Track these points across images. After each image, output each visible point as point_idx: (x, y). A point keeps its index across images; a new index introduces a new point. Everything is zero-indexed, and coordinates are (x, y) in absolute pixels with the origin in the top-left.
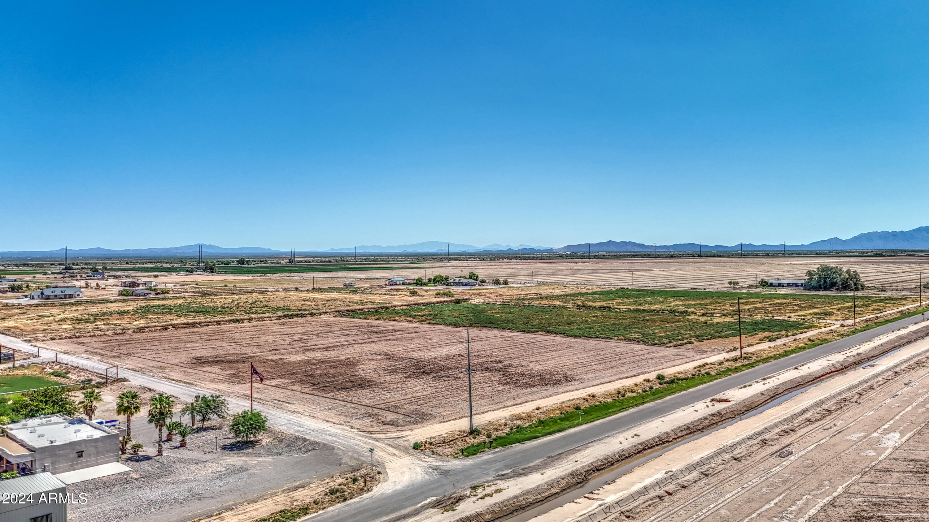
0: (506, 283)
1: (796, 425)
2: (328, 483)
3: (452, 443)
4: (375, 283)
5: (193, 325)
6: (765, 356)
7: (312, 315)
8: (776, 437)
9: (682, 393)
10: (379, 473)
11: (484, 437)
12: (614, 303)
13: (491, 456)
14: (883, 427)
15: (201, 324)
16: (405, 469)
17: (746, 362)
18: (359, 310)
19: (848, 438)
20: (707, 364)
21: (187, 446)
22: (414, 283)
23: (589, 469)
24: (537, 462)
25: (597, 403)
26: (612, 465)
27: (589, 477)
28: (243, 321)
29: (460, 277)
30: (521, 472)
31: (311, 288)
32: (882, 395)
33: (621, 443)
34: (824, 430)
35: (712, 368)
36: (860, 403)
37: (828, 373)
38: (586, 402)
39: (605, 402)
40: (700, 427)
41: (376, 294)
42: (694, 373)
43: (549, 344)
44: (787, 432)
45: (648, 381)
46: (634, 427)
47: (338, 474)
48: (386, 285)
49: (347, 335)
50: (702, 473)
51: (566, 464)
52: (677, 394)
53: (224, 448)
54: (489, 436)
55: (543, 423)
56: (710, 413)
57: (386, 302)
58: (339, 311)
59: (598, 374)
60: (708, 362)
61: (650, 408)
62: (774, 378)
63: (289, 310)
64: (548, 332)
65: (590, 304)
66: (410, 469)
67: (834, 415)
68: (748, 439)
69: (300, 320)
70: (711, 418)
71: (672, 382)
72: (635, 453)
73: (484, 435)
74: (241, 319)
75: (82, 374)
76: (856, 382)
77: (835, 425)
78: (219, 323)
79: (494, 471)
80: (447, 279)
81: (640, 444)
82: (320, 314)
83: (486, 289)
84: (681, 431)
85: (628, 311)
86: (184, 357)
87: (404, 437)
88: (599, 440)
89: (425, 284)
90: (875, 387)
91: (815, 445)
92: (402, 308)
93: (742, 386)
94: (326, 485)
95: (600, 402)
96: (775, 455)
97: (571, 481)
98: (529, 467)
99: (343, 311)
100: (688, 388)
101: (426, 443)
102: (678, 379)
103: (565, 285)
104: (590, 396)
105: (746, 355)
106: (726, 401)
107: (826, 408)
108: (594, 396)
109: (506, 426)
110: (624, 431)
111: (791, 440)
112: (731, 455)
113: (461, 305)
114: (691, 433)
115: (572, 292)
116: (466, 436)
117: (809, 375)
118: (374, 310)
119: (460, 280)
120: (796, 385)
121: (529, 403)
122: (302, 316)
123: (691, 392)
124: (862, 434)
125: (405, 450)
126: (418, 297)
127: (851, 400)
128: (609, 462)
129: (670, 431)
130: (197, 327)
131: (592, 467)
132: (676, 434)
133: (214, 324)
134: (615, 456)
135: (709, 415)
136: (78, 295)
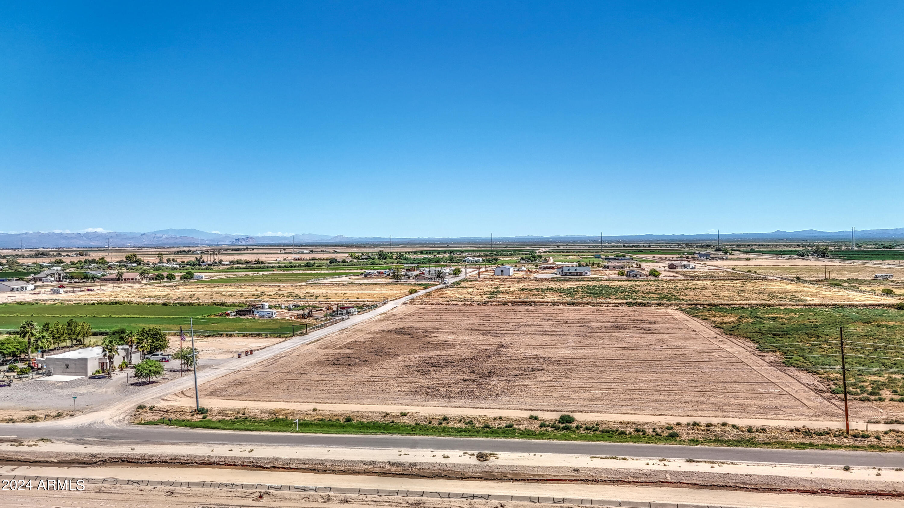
31: (824, 278)
54: (205, 417)
95: (394, 422)
101: (152, 407)
104: (402, 413)
116: (191, 412)
128: (149, 459)
129: (287, 459)
130: (531, 306)
131: (124, 456)
132: (288, 464)
133: (549, 304)
134: (167, 457)
135: (389, 462)
136: (586, 273)
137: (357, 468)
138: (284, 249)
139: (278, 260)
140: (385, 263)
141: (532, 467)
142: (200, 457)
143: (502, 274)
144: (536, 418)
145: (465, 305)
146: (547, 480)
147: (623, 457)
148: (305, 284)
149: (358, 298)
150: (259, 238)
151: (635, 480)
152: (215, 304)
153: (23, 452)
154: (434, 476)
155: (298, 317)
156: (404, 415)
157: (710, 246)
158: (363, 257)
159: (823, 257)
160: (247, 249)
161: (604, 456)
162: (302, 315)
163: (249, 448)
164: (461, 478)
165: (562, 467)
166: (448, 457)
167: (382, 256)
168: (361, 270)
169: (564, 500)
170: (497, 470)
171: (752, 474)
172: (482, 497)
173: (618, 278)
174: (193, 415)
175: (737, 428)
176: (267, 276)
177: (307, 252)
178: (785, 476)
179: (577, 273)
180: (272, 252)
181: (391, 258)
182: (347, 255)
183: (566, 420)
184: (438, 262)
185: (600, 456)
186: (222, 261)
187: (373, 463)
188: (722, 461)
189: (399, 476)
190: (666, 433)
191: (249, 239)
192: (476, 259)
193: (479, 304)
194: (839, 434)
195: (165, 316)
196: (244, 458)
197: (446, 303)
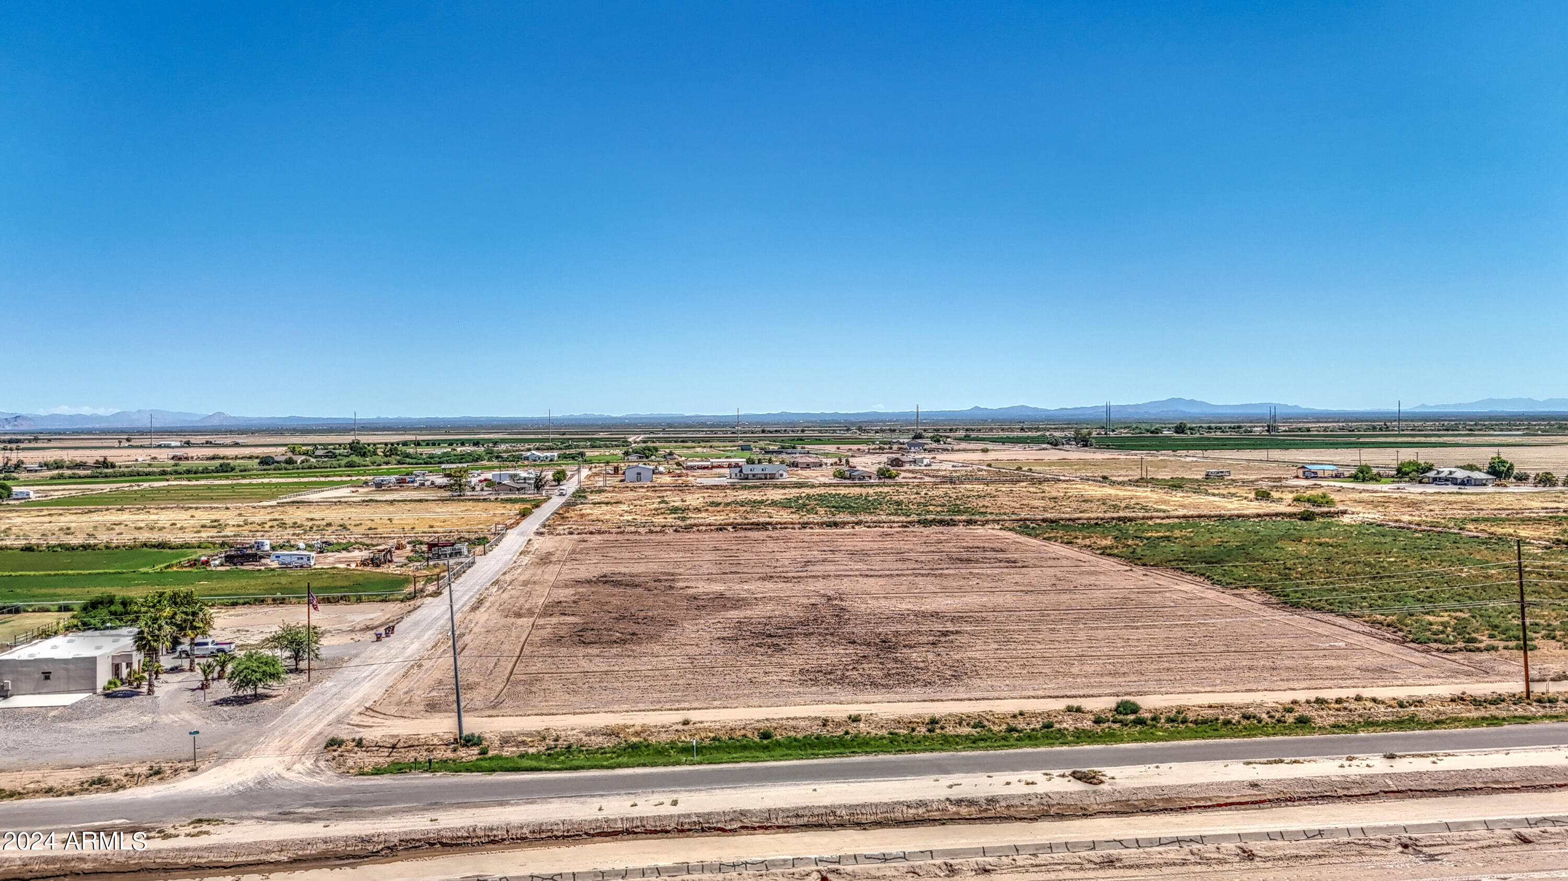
4: (1279, 473)
7: (970, 523)
10: (194, 770)
11: (476, 752)
20: (1357, 699)
22: (1352, 477)
25: (837, 734)
26: (493, 842)
28: (845, 524)
29: (1463, 467)
31: (1137, 477)
39: (856, 735)
45: (1075, 711)
48: (1297, 477)
51: (411, 820)
71: (1149, 721)
73: (478, 749)
78: (805, 525)
81: (626, 819)
88: (595, 796)
93: (1271, 760)
95: (848, 733)
101: (357, 741)
102: (1175, 720)
104: (850, 717)
116: (447, 744)
119: (1451, 473)
122: (948, 525)
128: (489, 836)
129: (761, 811)
130: (767, 529)
131: (432, 835)
132: (769, 819)
133: (797, 526)
134: (522, 828)
135: (948, 799)
136: (781, 475)
137: (898, 815)
138: (128, 440)
139: (140, 459)
140: (373, 463)
141: (1185, 786)
142: (590, 822)
143: (639, 480)
144: (1079, 710)
145: (651, 532)
146: (1219, 805)
147: (1293, 759)
148: (274, 503)
149: (432, 527)
150: (42, 418)
151: (1346, 792)
152: (145, 545)
153: (195, 850)
154: (1039, 817)
155: (364, 563)
156: (856, 719)
157: (894, 431)
158: (318, 453)
159: (1094, 446)
160: (36, 440)
161: (1265, 760)
162: (372, 560)
163: (667, 798)
164: (1084, 815)
165: (1232, 782)
166: (1033, 783)
167: (357, 449)
168: (349, 476)
169: (1320, 833)
170: (1134, 797)
171: (1499, 766)
172: (1191, 840)
173: (834, 481)
174: (455, 750)
175: (1383, 703)
176: (159, 490)
177: (178, 444)
178: (1544, 765)
179: (766, 474)
180: (105, 445)
181: (375, 453)
182: (285, 449)
183: (1126, 708)
184: (476, 460)
185: (1257, 760)
186: (23, 463)
187: (921, 804)
188: (1433, 752)
189: (977, 821)
190: (1290, 718)
191: (19, 421)
192: (548, 454)
193: (676, 531)
194: (1517, 700)
195: (70, 572)
196: (679, 816)
197: (615, 530)
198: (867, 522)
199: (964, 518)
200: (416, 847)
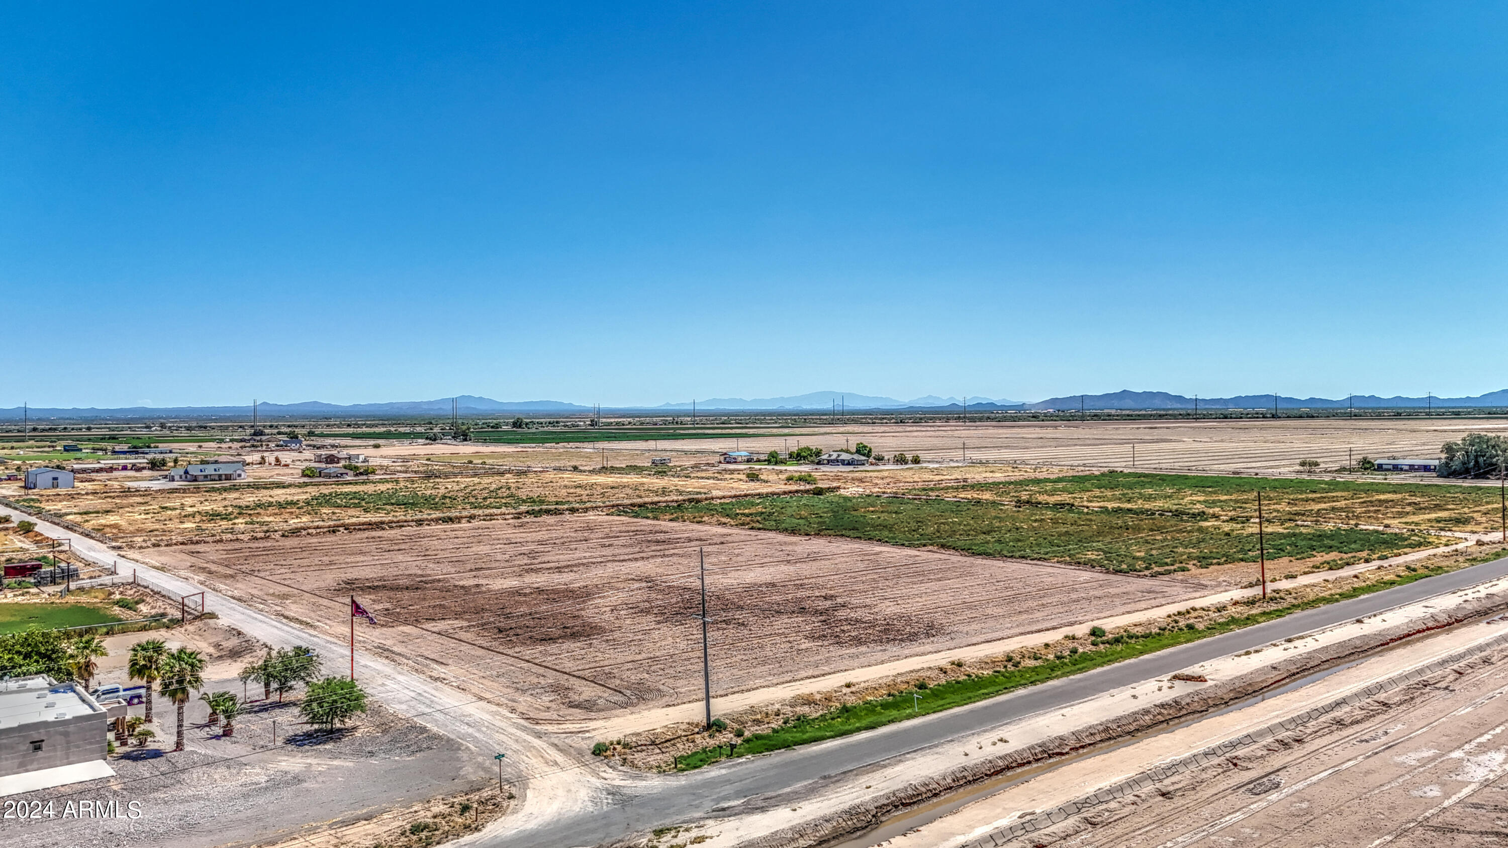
0: (916, 461)
1: (1308, 731)
2: (416, 812)
3: (668, 744)
4: (704, 460)
5: (379, 526)
6: (1311, 597)
7: (573, 511)
8: (1259, 754)
9: (1127, 661)
10: (511, 797)
11: (732, 735)
12: (1082, 499)
13: (724, 771)
14: (1479, 740)
15: (391, 525)
16: (561, 792)
17: (1273, 607)
18: (652, 503)
19: (1399, 759)
20: (1194, 609)
21: (234, 735)
22: (765, 461)
23: (886, 802)
24: (798, 786)
25: (963, 678)
26: (935, 795)
27: (883, 819)
28: (459, 519)
29: (842, 450)
30: (760, 804)
31: (599, 466)
32: (1502, 675)
33: (966, 755)
34: (1362, 741)
35: (1202, 617)
36: (1452, 691)
37: (1419, 632)
38: (942, 676)
39: (977, 676)
40: (1132, 728)
41: (694, 478)
42: (1163, 625)
43: (933, 567)
44: (1286, 744)
45: (1074, 638)
46: (1007, 724)
47: (440, 797)
48: (720, 462)
49: (609, 546)
50: (1086, 819)
51: (849, 791)
52: (1117, 664)
53: (292, 740)
54: (739, 734)
55: (847, 711)
56: (1158, 702)
57: (702, 490)
58: (618, 505)
59: (991, 623)
60: (1197, 606)
61: (1056, 688)
62: (1310, 639)
63: (542, 502)
64: (943, 546)
65: (1041, 498)
66: (569, 791)
67: (1392, 712)
68: (1206, 754)
69: (550, 519)
70: (1158, 710)
71: (1117, 641)
72: (986, 775)
73: (731, 732)
74: (457, 518)
75: (160, 603)
76: (1461, 649)
77: (1386, 733)
78: (420, 523)
79: (713, 800)
80: (818, 453)
81: (1000, 758)
82: (586, 510)
83: (878, 471)
84: (1092, 734)
85: (1101, 512)
86: (331, 578)
87: (588, 731)
88: (930, 748)
89: (783, 462)
90: (1493, 660)
91: (1330, 771)
92: (722, 501)
93: (1243, 652)
94: (410, 815)
95: (969, 676)
96: (1243, 789)
97: (844, 824)
98: (779, 795)
99: (624, 506)
100: (1142, 653)
101: (619, 743)
102: (1130, 637)
103: (1015, 465)
104: (953, 663)
105: (1275, 594)
106: (1200, 679)
107: (1382, 700)
108: (960, 665)
109: (778, 715)
110: (985, 731)
111: (1289, 759)
112: (1158, 785)
113: (821, 497)
114: (1110, 739)
115: (1021, 478)
116: (698, 733)
117: (1380, 634)
118: (675, 505)
119: (839, 456)
120: (1347, 652)
121: (839, 674)
122: (556, 514)
123: (1143, 660)
124: (1431, 753)
125: (577, 756)
126: (758, 483)
127: (1438, 685)
130: (384, 529)
136: (240, 475)
143: (55, 486)
145: (256, 539)
159: (465, 440)
173: (305, 480)
174: (712, 737)
179: (220, 476)
193: (283, 536)
197: (210, 539)
198: (479, 516)
199: (566, 506)
200: (888, 811)
